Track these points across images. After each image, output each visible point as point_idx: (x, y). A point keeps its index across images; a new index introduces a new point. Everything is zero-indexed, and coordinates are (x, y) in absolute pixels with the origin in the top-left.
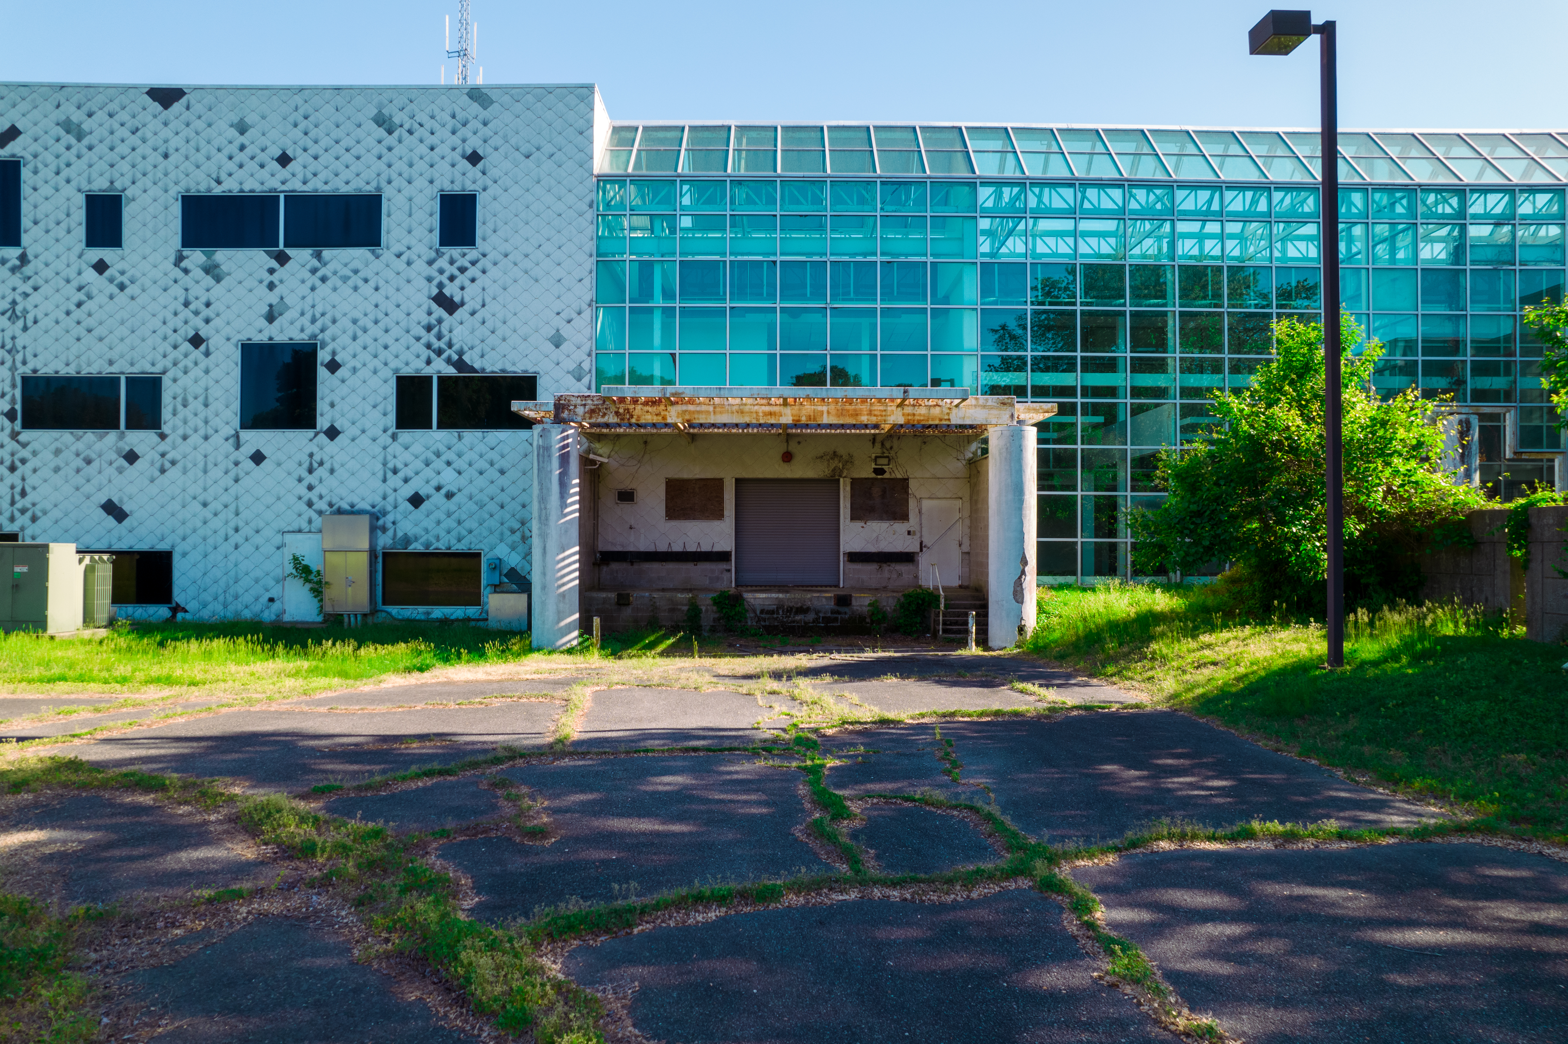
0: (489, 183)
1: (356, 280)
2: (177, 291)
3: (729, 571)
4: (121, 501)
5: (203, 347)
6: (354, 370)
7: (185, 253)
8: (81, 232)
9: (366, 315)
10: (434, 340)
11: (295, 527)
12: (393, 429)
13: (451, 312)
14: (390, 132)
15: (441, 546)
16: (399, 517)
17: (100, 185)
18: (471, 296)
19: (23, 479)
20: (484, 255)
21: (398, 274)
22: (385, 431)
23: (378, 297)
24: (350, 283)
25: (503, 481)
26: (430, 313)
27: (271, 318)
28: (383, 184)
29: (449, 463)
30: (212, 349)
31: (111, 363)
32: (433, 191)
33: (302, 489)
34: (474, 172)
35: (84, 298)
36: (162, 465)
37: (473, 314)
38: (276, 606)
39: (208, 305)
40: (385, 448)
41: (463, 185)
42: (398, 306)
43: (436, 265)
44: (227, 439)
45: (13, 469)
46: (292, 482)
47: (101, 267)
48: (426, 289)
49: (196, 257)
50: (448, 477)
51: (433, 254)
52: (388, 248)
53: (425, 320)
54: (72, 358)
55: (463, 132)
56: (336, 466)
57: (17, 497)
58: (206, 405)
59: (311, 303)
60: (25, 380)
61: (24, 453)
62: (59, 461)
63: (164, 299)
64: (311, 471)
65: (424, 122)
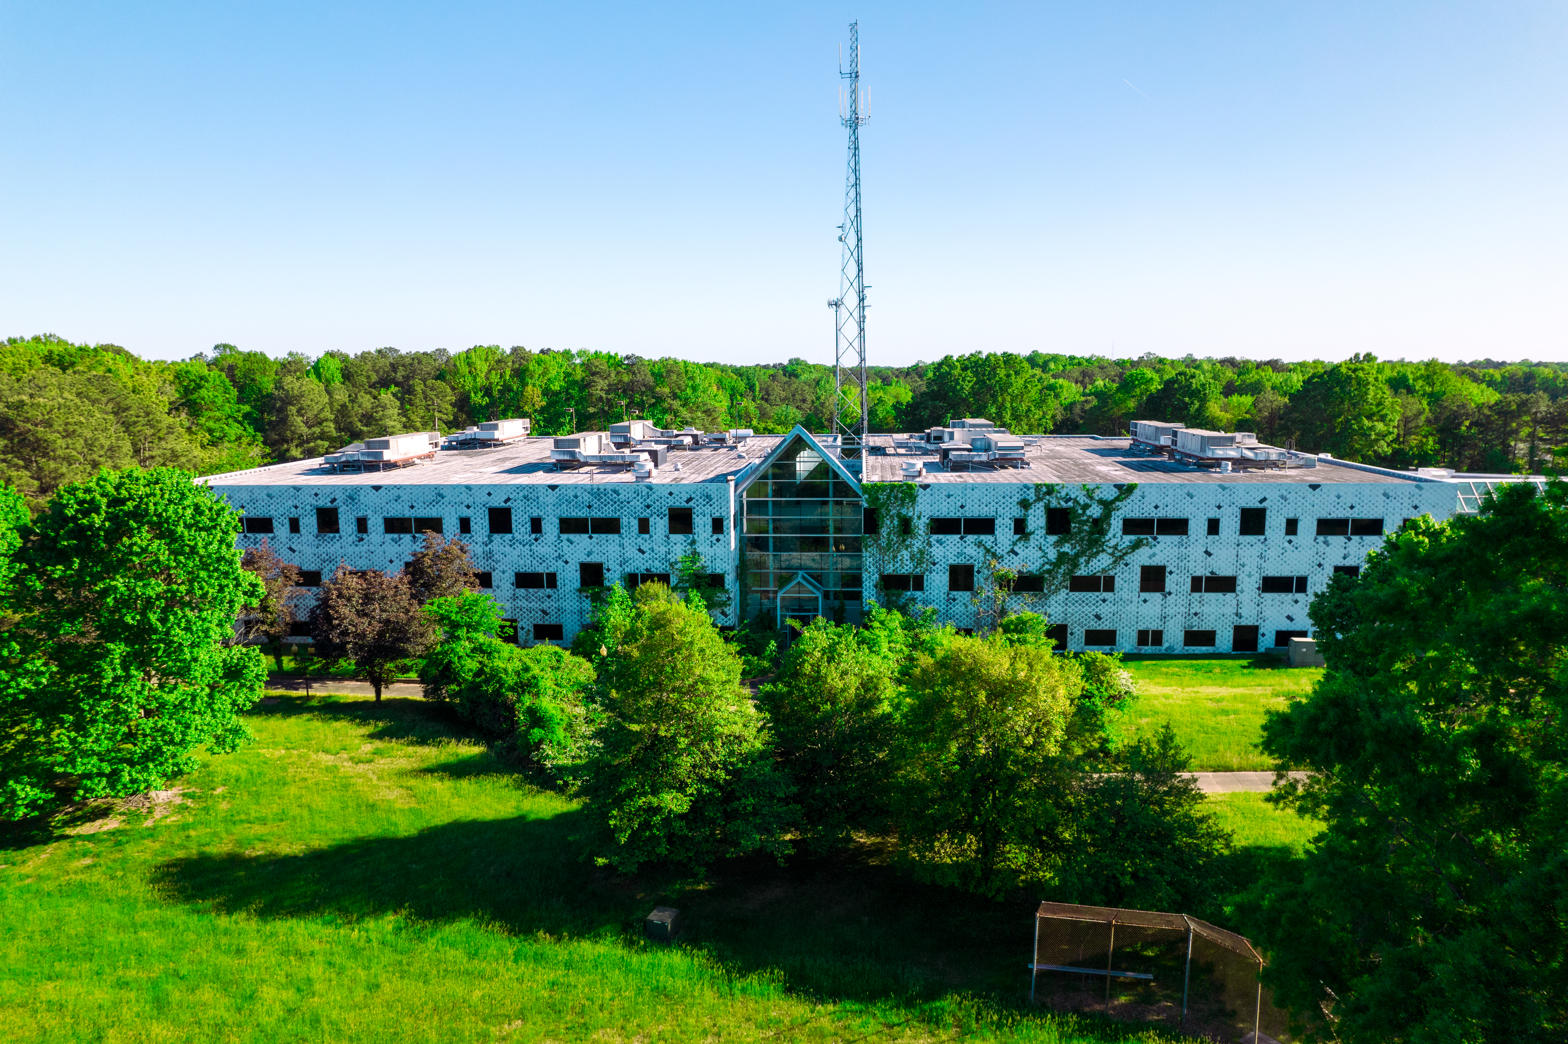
2: (1314, 549)
4: (1292, 615)
5: (1321, 567)
7: (1317, 537)
8: (1284, 531)
14: (1388, 498)
17: (1291, 516)
19: (1262, 608)
27: (1344, 558)
28: (1384, 515)
30: (1324, 567)
31: (1291, 572)
32: (1401, 518)
34: (1415, 512)
35: (1284, 551)
36: (1306, 604)
39: (1324, 554)
45: (1258, 605)
47: (1290, 542)
49: (1321, 538)
54: (1278, 570)
55: (1413, 499)
57: (1258, 614)
58: (1322, 586)
59: (1358, 554)
60: (1264, 577)
61: (1262, 600)
62: (1273, 603)
63: (1310, 552)
65: (1399, 495)
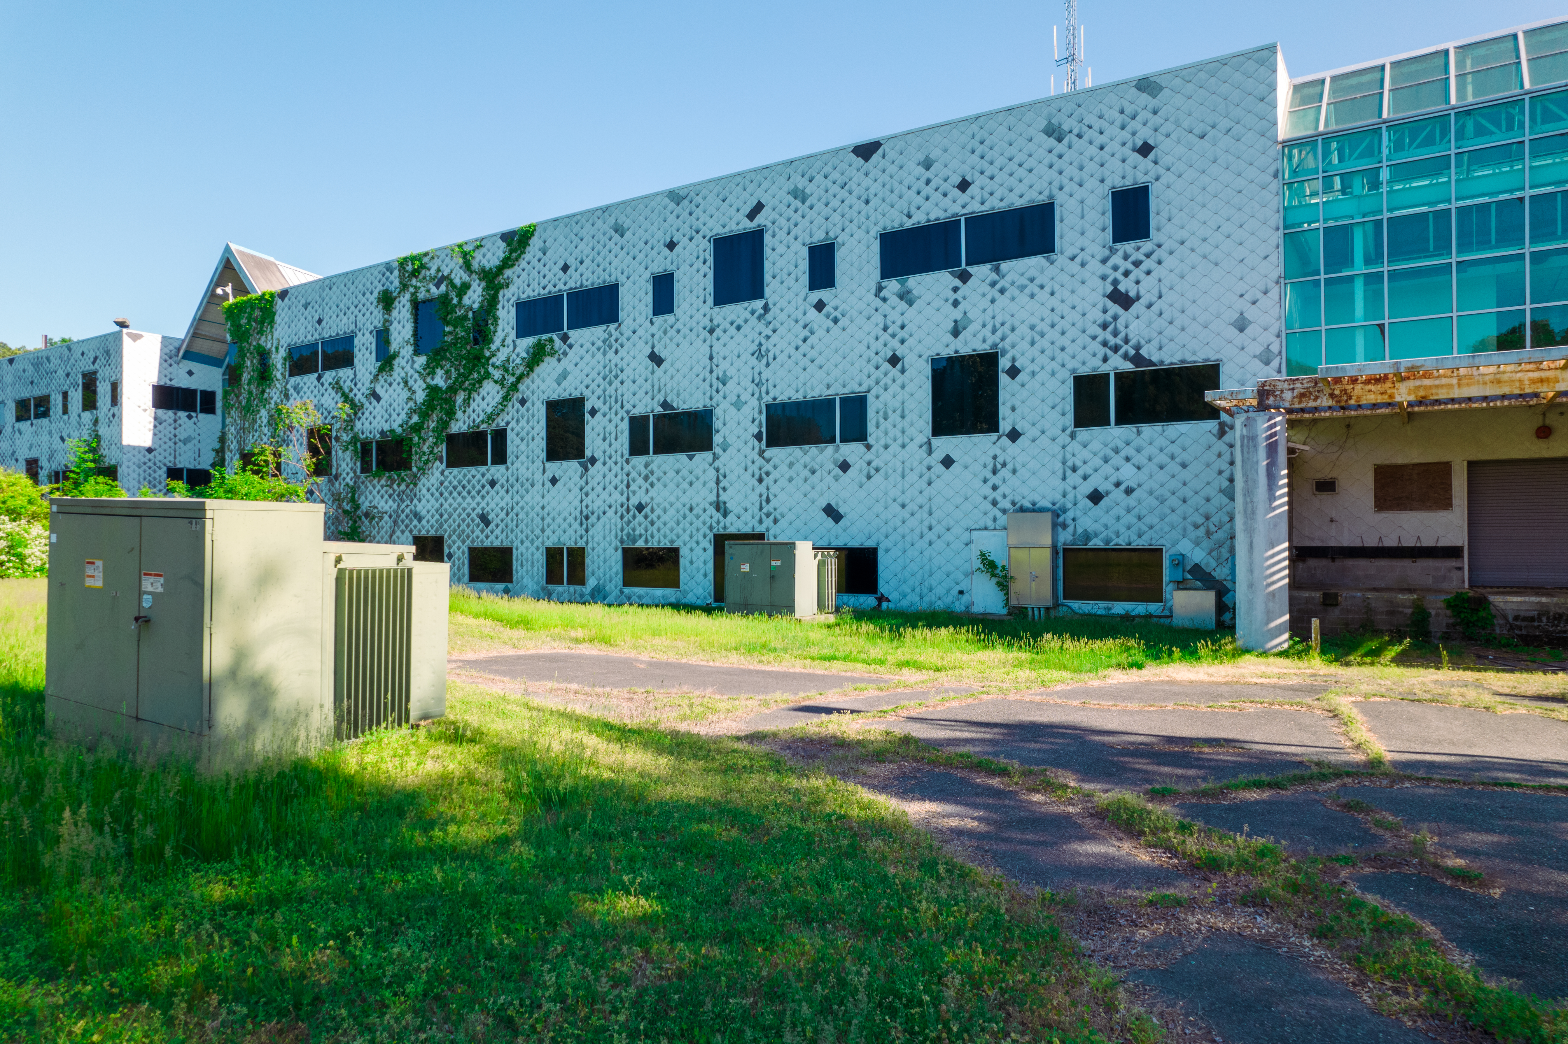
0: (1161, 171)
1: (1033, 288)
2: (878, 318)
3: (1460, 569)
4: (837, 504)
5: (899, 366)
6: (1033, 374)
7: (883, 284)
8: (805, 279)
9: (1042, 320)
10: (1110, 337)
11: (981, 524)
12: (1072, 428)
13: (1126, 309)
14: (1060, 140)
15: (1121, 542)
16: (1079, 514)
17: (818, 237)
18: (1147, 288)
19: (768, 489)
20: (1159, 246)
21: (1073, 276)
22: (1063, 431)
23: (1054, 302)
24: (1027, 291)
25: (1186, 475)
26: (1105, 311)
27: (956, 333)
28: (1055, 191)
29: (1128, 459)
30: (907, 366)
31: (828, 387)
32: (1105, 190)
33: (987, 490)
34: (1145, 163)
35: (809, 334)
36: (869, 473)
37: (1149, 306)
38: (965, 598)
39: (903, 327)
40: (1064, 447)
41: (1135, 179)
42: (1074, 308)
43: (1110, 263)
44: (921, 447)
45: (760, 480)
46: (978, 483)
47: (820, 306)
48: (1101, 287)
49: (893, 286)
50: (1128, 473)
51: (1107, 252)
52: (1062, 253)
53: (1100, 318)
54: (800, 385)
55: (1133, 125)
56: (1018, 467)
57: (764, 504)
58: (903, 417)
59: (991, 315)
60: (768, 406)
61: (768, 467)
62: (792, 473)
63: (868, 326)
64: (994, 472)
65: (1092, 124)
